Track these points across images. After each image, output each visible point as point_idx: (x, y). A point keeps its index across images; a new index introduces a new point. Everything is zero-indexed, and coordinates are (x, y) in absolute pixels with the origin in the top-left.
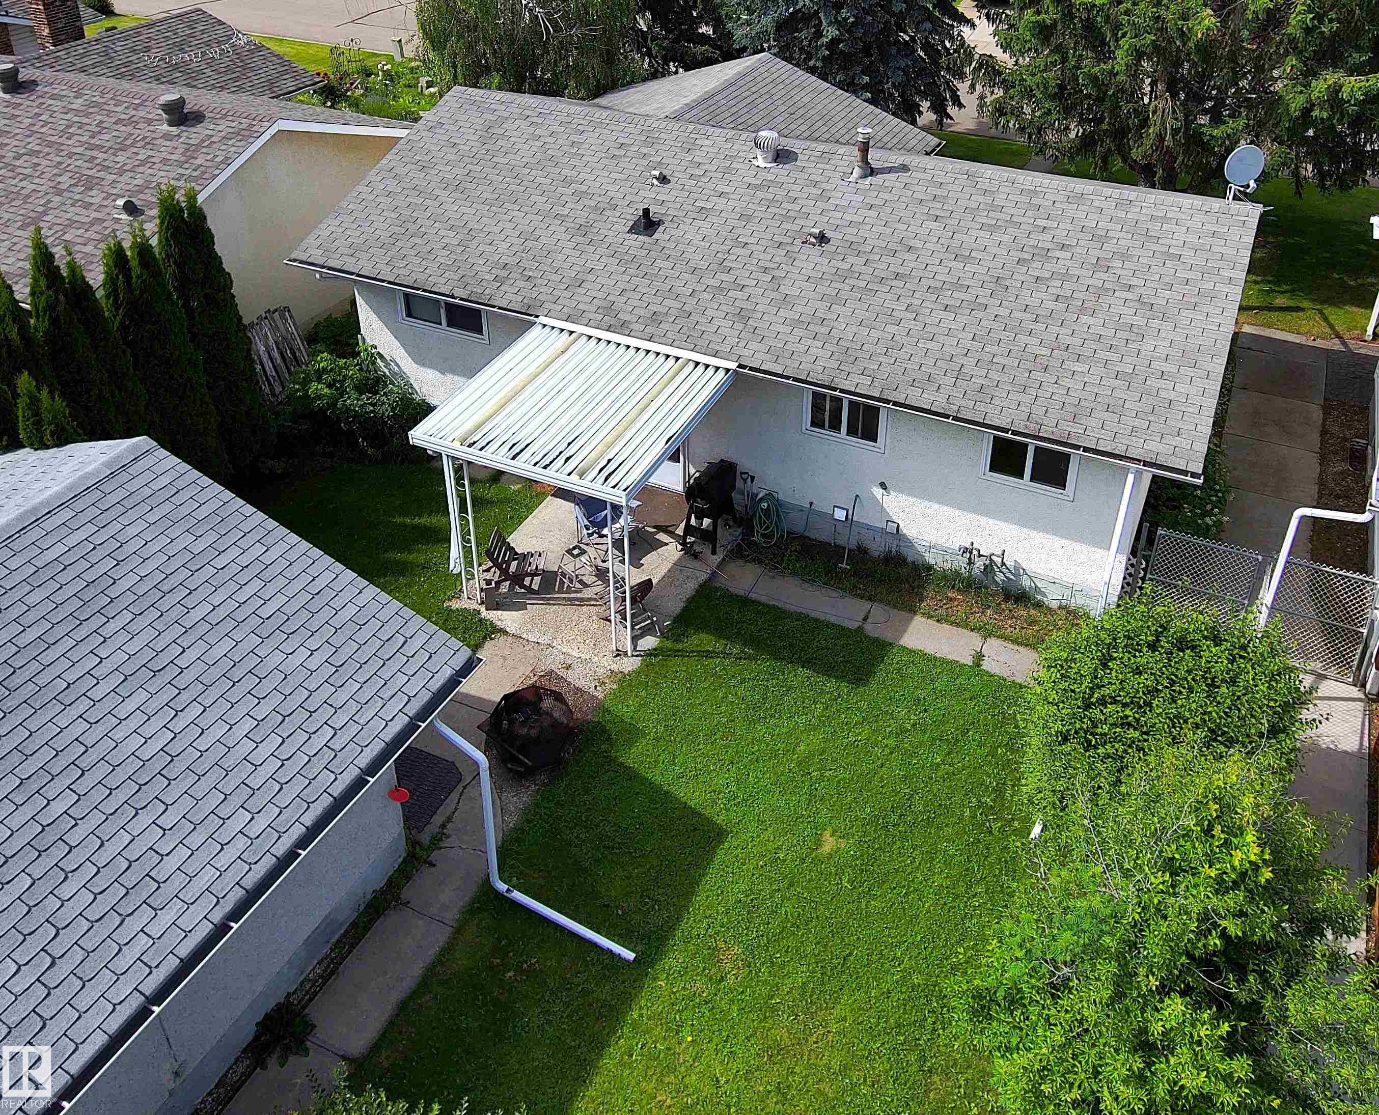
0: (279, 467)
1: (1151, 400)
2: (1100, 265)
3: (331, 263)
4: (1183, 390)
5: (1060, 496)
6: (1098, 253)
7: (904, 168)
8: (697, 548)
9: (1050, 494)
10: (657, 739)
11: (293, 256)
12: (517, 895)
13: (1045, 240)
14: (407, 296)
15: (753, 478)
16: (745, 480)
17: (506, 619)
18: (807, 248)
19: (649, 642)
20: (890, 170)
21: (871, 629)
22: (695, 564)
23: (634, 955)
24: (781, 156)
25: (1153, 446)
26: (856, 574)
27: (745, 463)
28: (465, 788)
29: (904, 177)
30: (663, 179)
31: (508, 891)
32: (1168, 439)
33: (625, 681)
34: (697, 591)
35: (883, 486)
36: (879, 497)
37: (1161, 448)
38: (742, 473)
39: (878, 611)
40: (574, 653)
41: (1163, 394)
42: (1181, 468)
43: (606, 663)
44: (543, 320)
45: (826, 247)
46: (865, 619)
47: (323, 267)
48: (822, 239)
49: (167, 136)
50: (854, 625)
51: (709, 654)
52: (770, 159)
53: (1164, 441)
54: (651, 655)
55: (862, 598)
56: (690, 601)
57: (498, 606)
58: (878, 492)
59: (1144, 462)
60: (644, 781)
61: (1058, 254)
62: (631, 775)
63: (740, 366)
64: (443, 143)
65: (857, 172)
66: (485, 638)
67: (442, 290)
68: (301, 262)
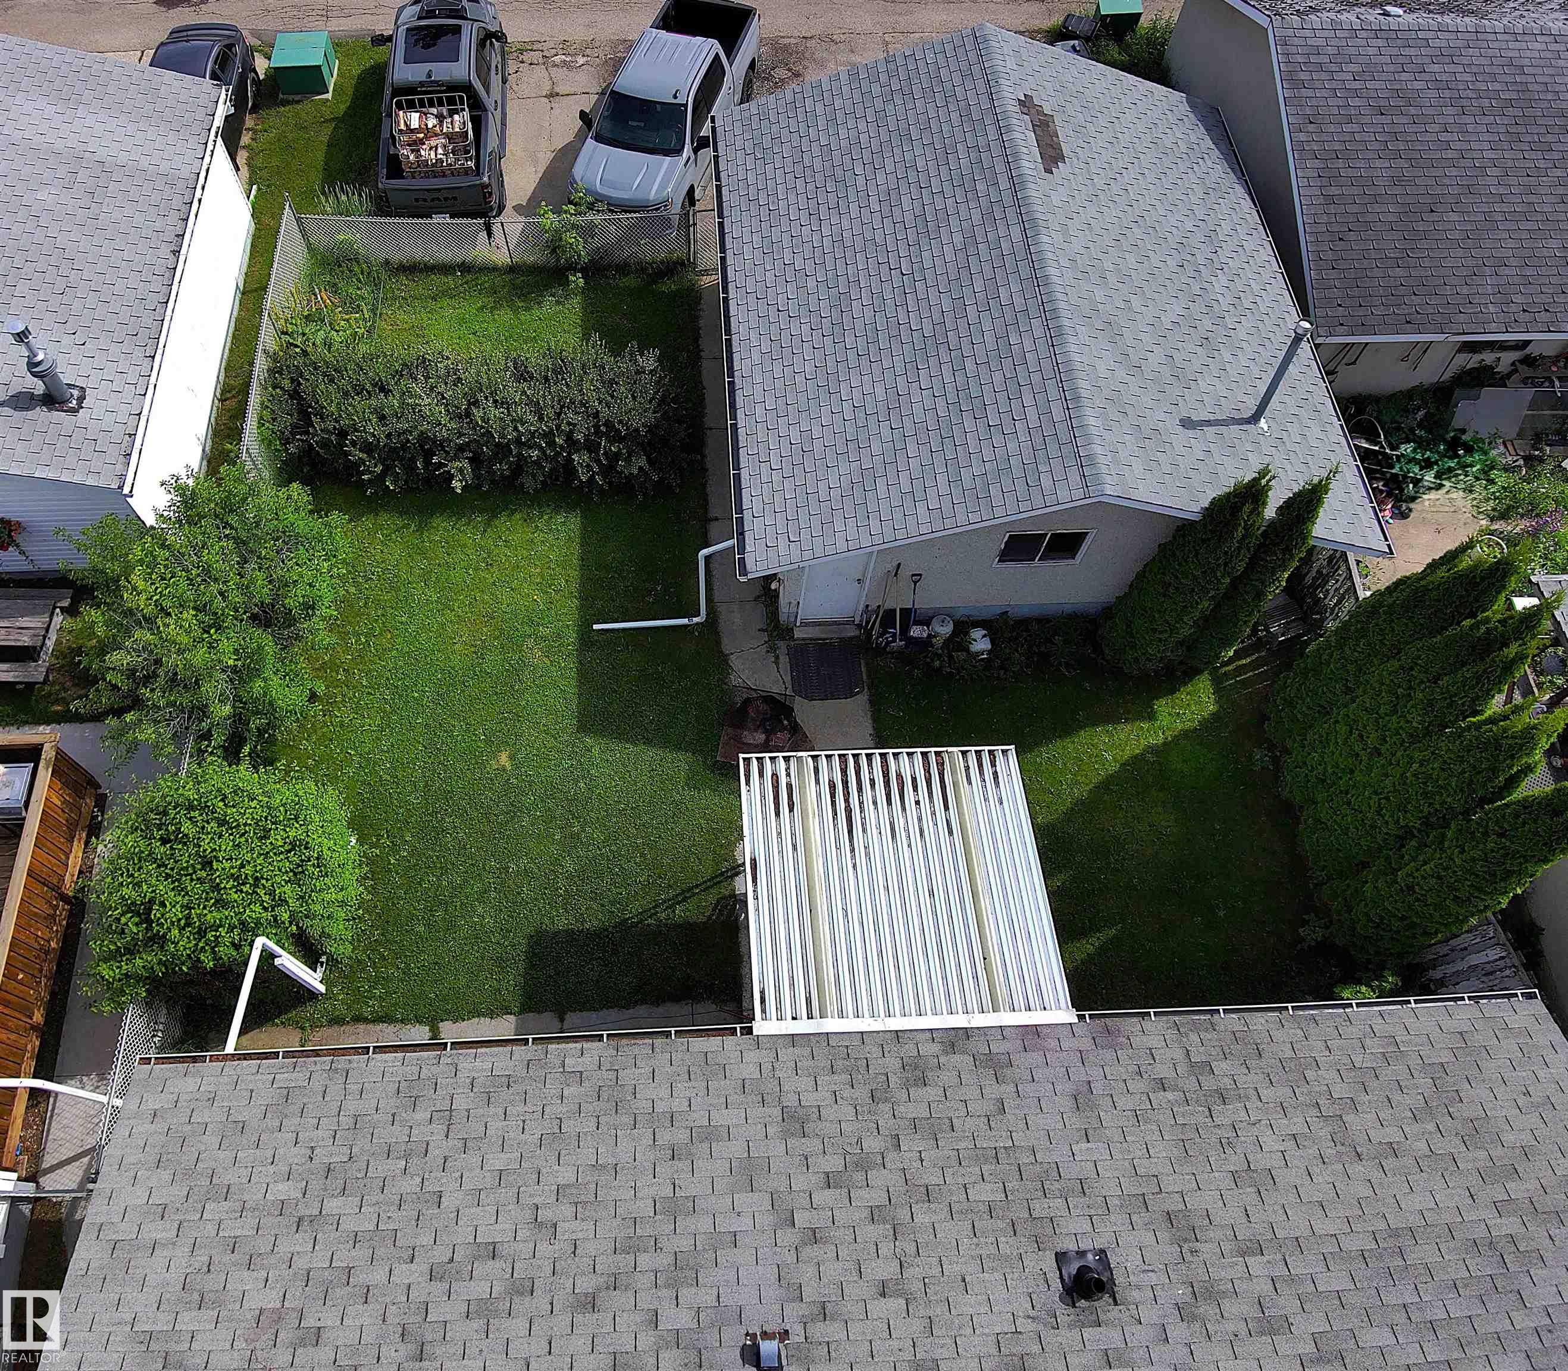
23: (596, 628)
62: (673, 745)
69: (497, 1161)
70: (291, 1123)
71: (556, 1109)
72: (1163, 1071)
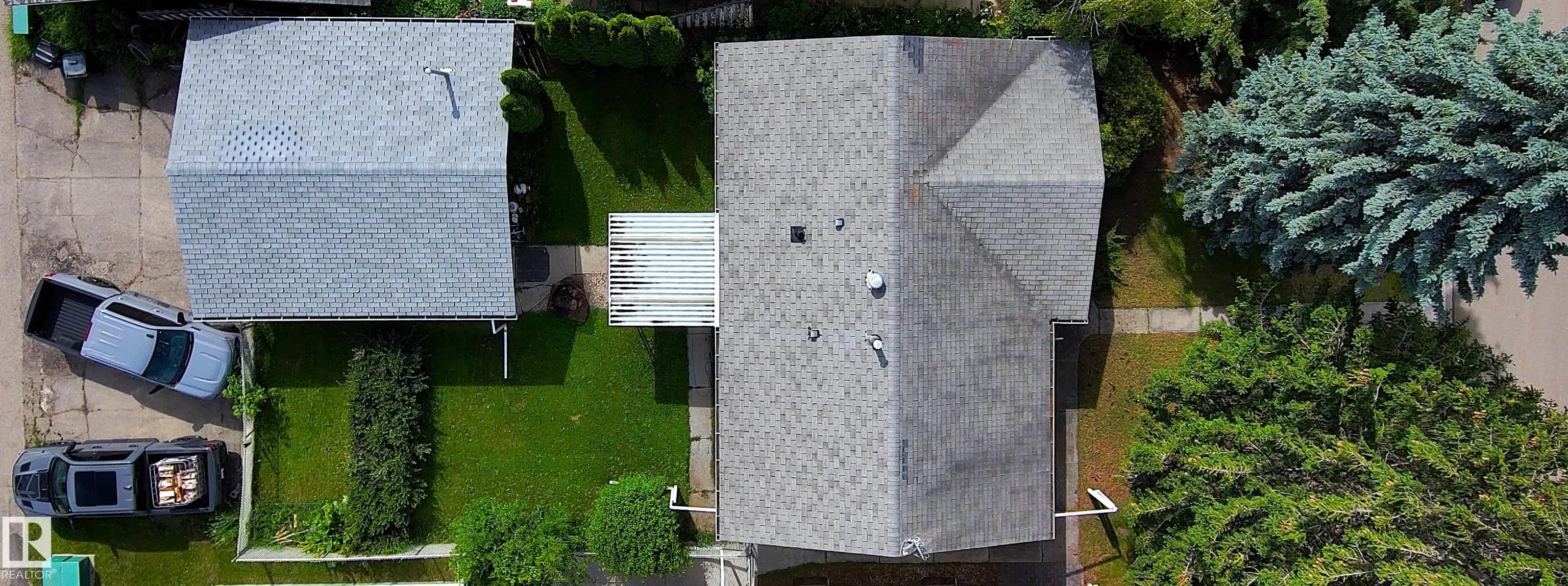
18: (805, 331)
23: (506, 377)
45: (809, 342)
63: (718, 328)
69: (757, 415)
70: (741, 484)
71: (741, 396)
72: (737, 189)
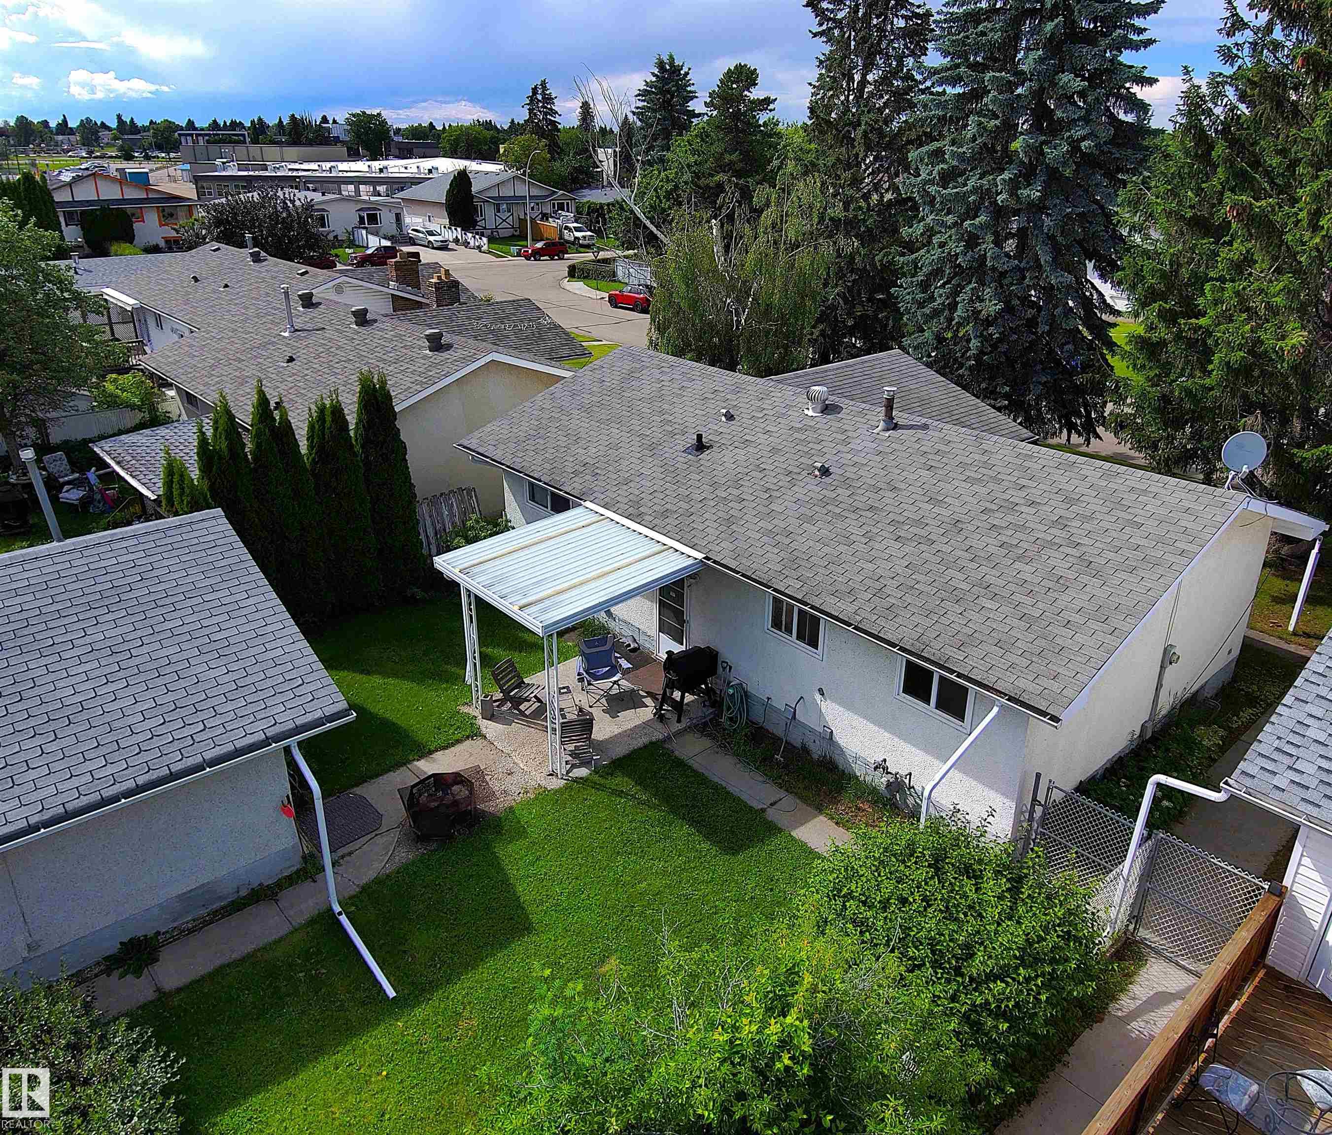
0: (420, 594)
1: (1043, 643)
2: (1061, 523)
3: (480, 450)
4: (1080, 640)
5: (959, 728)
6: (1062, 513)
7: (925, 427)
8: (668, 715)
9: (952, 725)
10: (534, 843)
11: (460, 442)
12: (343, 919)
13: (1018, 497)
14: (532, 485)
15: (730, 668)
16: (724, 668)
17: (490, 728)
18: (809, 479)
19: (582, 772)
20: (911, 427)
21: (772, 814)
22: (659, 726)
23: (395, 994)
24: (827, 409)
25: (1022, 683)
26: (786, 766)
27: (727, 654)
28: (376, 835)
29: (920, 434)
30: (730, 417)
31: (340, 914)
32: (1041, 681)
33: (543, 794)
34: (645, 747)
35: (821, 692)
36: (819, 702)
37: (1031, 687)
38: (723, 662)
39: (788, 801)
40: (521, 765)
41: (1058, 640)
42: (1041, 708)
43: (538, 778)
44: (588, 504)
45: (828, 480)
46: (772, 805)
47: (474, 451)
48: (825, 472)
49: (425, 357)
50: (757, 806)
51: (620, 794)
52: (819, 410)
53: (1036, 681)
54: (574, 781)
55: (781, 788)
56: (635, 751)
57: (491, 717)
58: (818, 697)
59: (1010, 696)
60: (500, 870)
61: (1023, 509)
62: (496, 864)
63: (707, 558)
64: (595, 380)
65: (882, 425)
66: (468, 737)
67: (535, 476)
68: (464, 447)
